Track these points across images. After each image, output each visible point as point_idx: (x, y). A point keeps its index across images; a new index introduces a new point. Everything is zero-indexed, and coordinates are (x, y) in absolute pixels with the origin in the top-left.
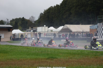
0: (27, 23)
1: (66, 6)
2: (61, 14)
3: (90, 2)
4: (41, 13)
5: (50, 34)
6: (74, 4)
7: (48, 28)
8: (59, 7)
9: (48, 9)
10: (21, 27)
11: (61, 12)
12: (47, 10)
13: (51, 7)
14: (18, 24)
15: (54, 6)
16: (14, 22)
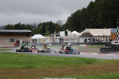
0: (54, 27)
1: (93, 9)
2: (88, 18)
3: (116, 5)
4: (69, 17)
5: (69, 39)
6: (101, 7)
7: (71, 32)
8: (85, 10)
9: (75, 12)
10: (49, 31)
11: (88, 15)
12: (74, 14)
13: (79, 10)
14: (46, 28)
15: (82, 10)
16: (42, 26)
